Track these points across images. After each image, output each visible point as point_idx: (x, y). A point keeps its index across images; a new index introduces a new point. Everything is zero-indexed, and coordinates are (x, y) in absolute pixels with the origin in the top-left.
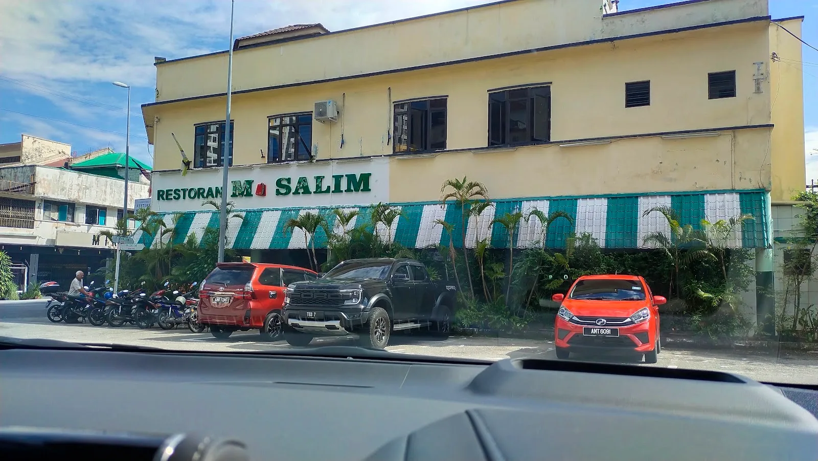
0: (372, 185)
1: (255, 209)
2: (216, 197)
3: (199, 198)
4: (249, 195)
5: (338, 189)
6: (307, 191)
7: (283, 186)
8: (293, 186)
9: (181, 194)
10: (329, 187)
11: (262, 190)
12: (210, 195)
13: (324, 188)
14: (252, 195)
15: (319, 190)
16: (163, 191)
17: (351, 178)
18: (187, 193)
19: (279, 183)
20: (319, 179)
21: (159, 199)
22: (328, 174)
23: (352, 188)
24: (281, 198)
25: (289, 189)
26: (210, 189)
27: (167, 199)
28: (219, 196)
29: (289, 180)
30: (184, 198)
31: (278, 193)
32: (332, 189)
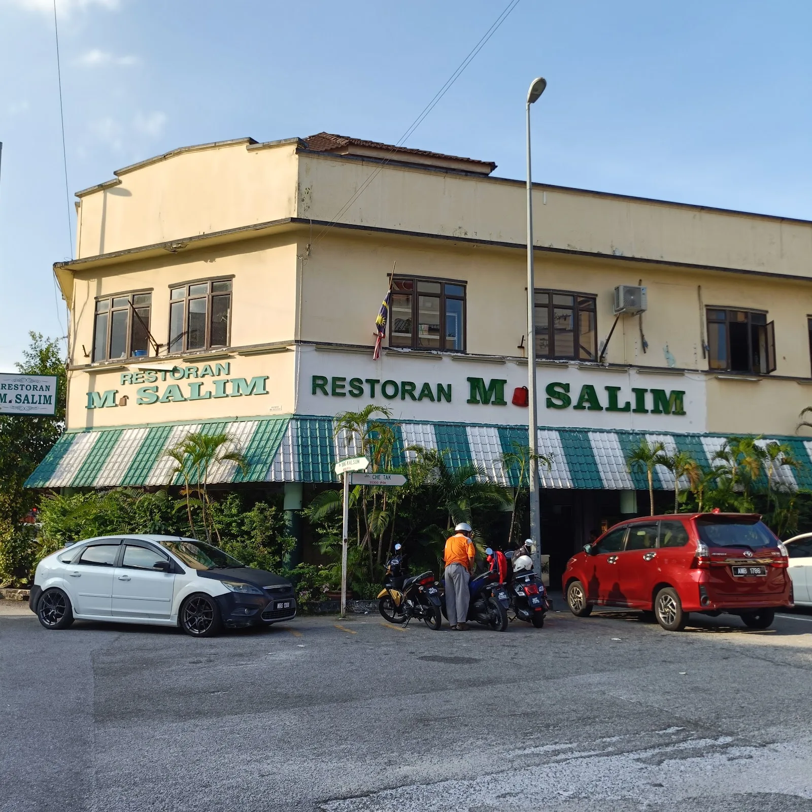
0: (686, 407)
1: (512, 424)
2: (439, 400)
3: (403, 398)
4: (500, 402)
5: (641, 409)
6: (596, 406)
7: (558, 396)
8: (574, 396)
9: (366, 388)
10: (628, 404)
11: (521, 398)
12: (426, 396)
13: (621, 404)
14: (505, 404)
15: (613, 406)
16: (324, 379)
17: (658, 394)
18: (378, 388)
19: (550, 389)
20: (613, 392)
21: (314, 393)
22: (627, 385)
23: (661, 408)
24: (553, 412)
25: (567, 402)
26: (426, 386)
27: (335, 394)
28: (443, 398)
29: (567, 387)
30: (373, 396)
31: (550, 405)
32: (633, 406)
